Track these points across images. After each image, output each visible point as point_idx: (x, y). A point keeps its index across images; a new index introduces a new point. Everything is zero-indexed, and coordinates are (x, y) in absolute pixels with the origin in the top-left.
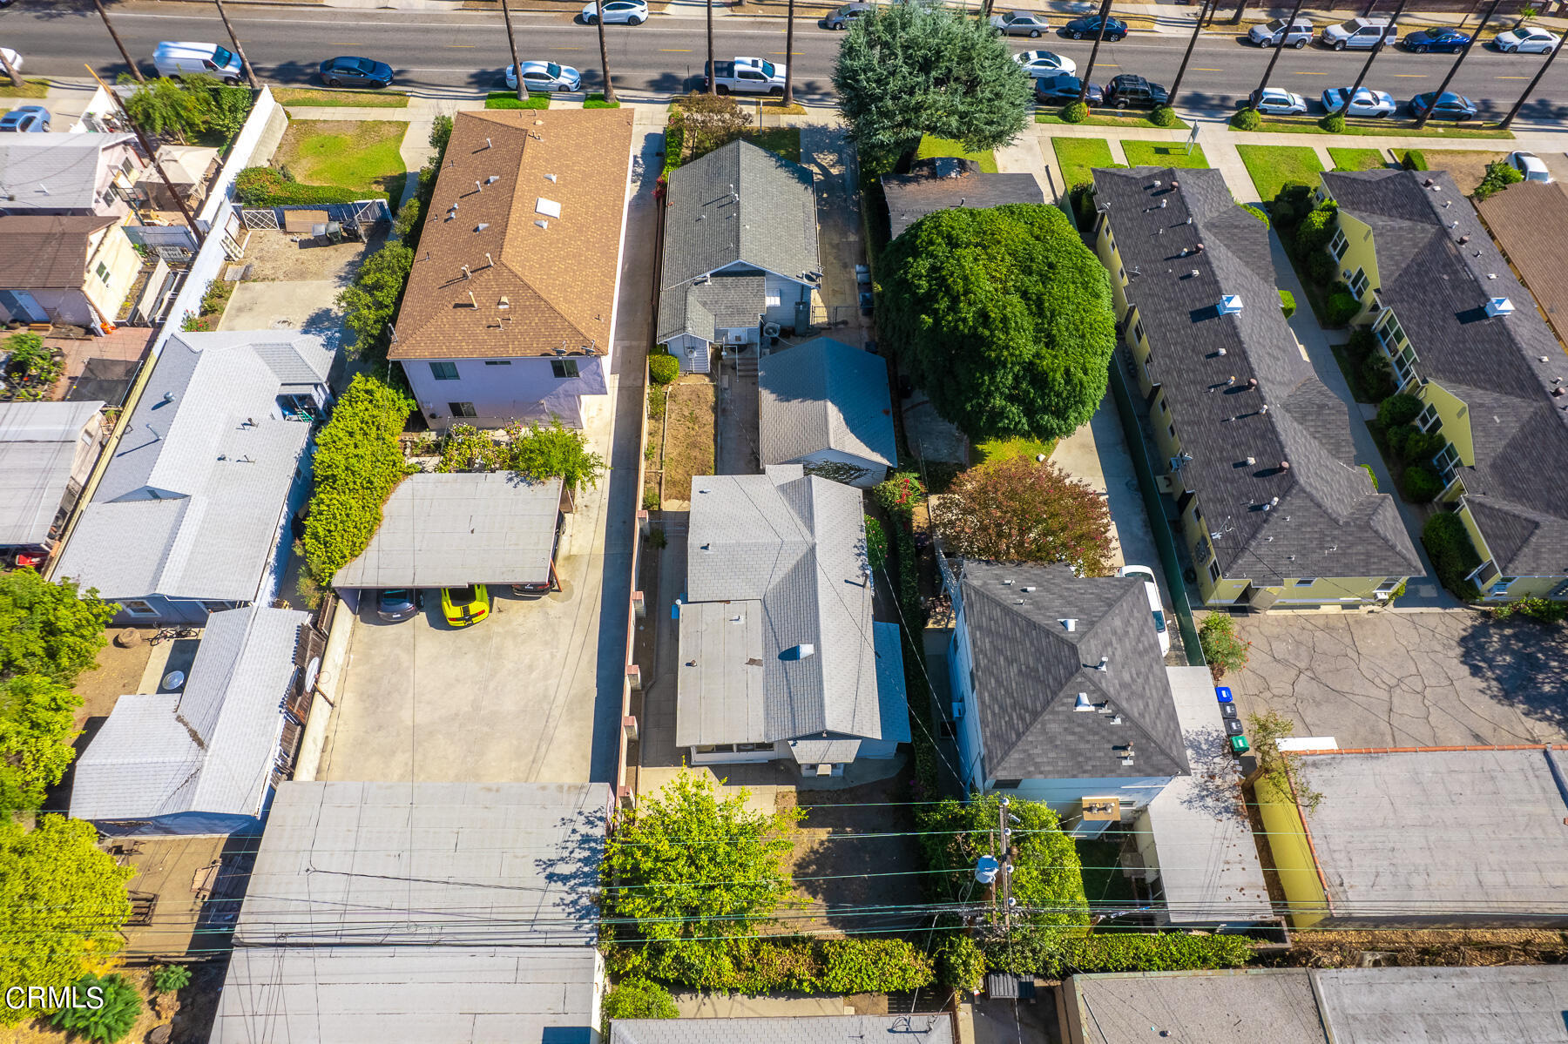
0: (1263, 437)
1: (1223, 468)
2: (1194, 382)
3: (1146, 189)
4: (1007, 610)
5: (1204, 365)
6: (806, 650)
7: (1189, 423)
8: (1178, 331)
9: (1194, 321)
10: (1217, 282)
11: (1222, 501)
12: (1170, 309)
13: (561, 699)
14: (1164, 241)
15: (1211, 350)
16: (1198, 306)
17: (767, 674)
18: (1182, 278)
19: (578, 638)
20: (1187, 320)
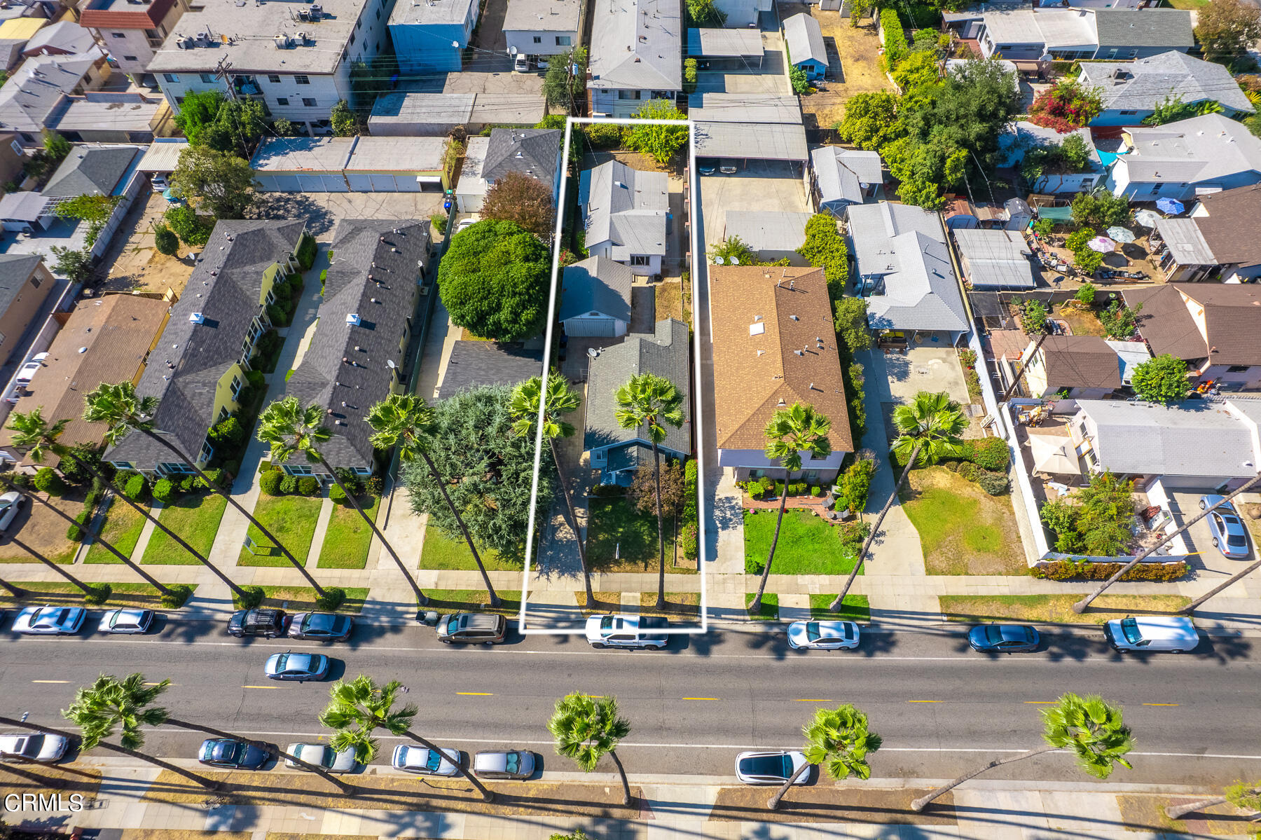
0: (381, 257)
1: (406, 255)
2: (395, 296)
3: (346, 425)
4: (541, 164)
5: (385, 301)
6: (618, 183)
7: (409, 280)
8: (386, 325)
9: (375, 325)
10: (350, 338)
11: (415, 244)
12: (383, 338)
13: (716, 206)
14: (359, 380)
15: (377, 306)
16: (367, 331)
17: (633, 186)
18: (365, 352)
19: (712, 225)
20: (378, 327)
